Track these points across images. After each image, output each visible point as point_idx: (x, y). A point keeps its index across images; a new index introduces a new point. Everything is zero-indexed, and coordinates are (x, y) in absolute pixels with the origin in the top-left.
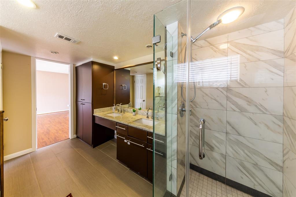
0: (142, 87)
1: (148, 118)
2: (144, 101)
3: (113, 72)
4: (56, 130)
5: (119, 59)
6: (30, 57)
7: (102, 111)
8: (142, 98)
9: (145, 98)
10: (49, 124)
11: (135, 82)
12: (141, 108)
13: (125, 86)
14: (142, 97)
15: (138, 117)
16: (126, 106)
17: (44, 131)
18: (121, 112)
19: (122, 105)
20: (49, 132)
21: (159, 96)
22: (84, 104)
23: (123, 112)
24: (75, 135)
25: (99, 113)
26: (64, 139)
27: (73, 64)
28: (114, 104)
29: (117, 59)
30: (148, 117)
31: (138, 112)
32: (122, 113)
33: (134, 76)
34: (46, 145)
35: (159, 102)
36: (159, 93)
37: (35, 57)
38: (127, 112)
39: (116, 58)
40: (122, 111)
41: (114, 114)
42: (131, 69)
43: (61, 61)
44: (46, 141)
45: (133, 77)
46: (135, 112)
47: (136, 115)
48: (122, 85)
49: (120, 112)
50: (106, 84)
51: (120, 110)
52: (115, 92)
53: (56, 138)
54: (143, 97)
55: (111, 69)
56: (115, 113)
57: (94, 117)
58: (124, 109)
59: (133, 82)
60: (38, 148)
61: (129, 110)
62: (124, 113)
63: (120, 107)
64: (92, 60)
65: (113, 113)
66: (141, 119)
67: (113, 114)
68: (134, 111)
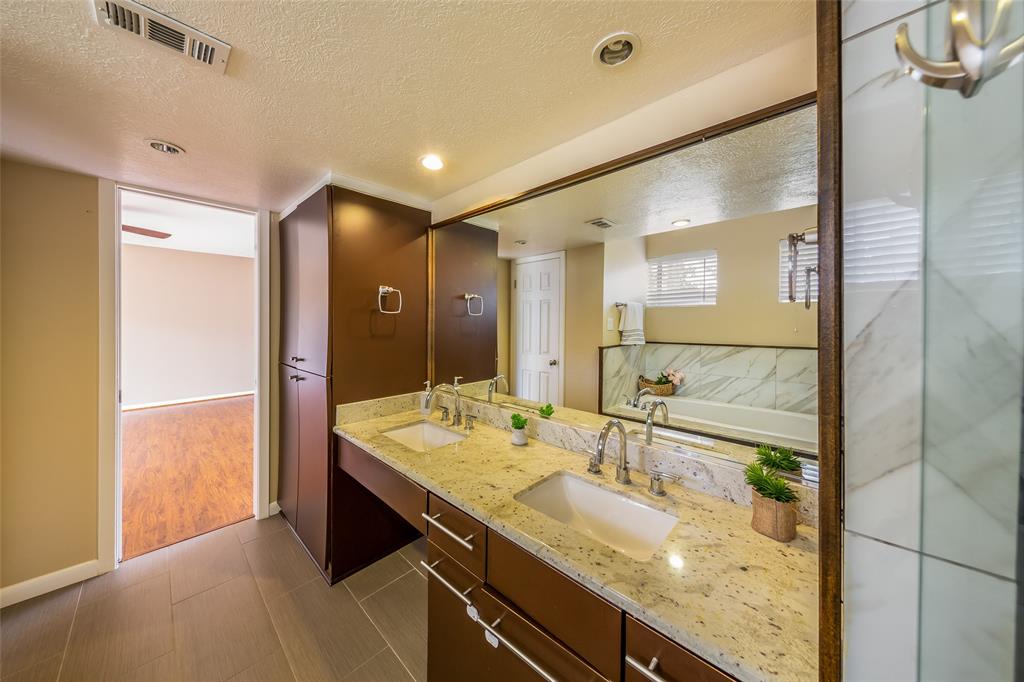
0: (545, 307)
1: (598, 472)
2: (553, 363)
3: (424, 238)
4: (222, 470)
5: (451, 167)
6: (94, 179)
7: (372, 411)
8: (548, 352)
9: (557, 352)
10: (209, 443)
11: (518, 286)
12: (549, 407)
13: (480, 300)
14: (544, 349)
15: (541, 459)
16: (481, 388)
17: (181, 473)
18: (458, 418)
19: (460, 382)
20: (195, 479)
21: (620, 345)
22: (303, 379)
23: (463, 420)
24: (275, 503)
25: (359, 423)
26: (232, 520)
27: (271, 212)
28: (428, 383)
29: (441, 171)
30: (595, 469)
31: (539, 431)
32: (462, 427)
33: (514, 260)
34: (163, 543)
35: (618, 372)
36: (621, 333)
37: (116, 182)
38: (484, 422)
39: (432, 162)
40: (463, 414)
41: (426, 427)
42: (500, 227)
43: (217, 197)
44: (168, 524)
45: (509, 263)
46: (522, 428)
47: (526, 445)
48: (463, 297)
49: (451, 417)
50: (391, 289)
51: (452, 408)
52: (431, 327)
53: (210, 508)
54: (548, 347)
55: (415, 222)
56: (431, 424)
57: (335, 443)
58: (469, 408)
59: (510, 285)
60: (124, 559)
61: (492, 410)
62: (471, 428)
63: (456, 393)
64: (328, 183)
65: (422, 422)
66: (559, 474)
67: (420, 426)
68: (519, 424)
